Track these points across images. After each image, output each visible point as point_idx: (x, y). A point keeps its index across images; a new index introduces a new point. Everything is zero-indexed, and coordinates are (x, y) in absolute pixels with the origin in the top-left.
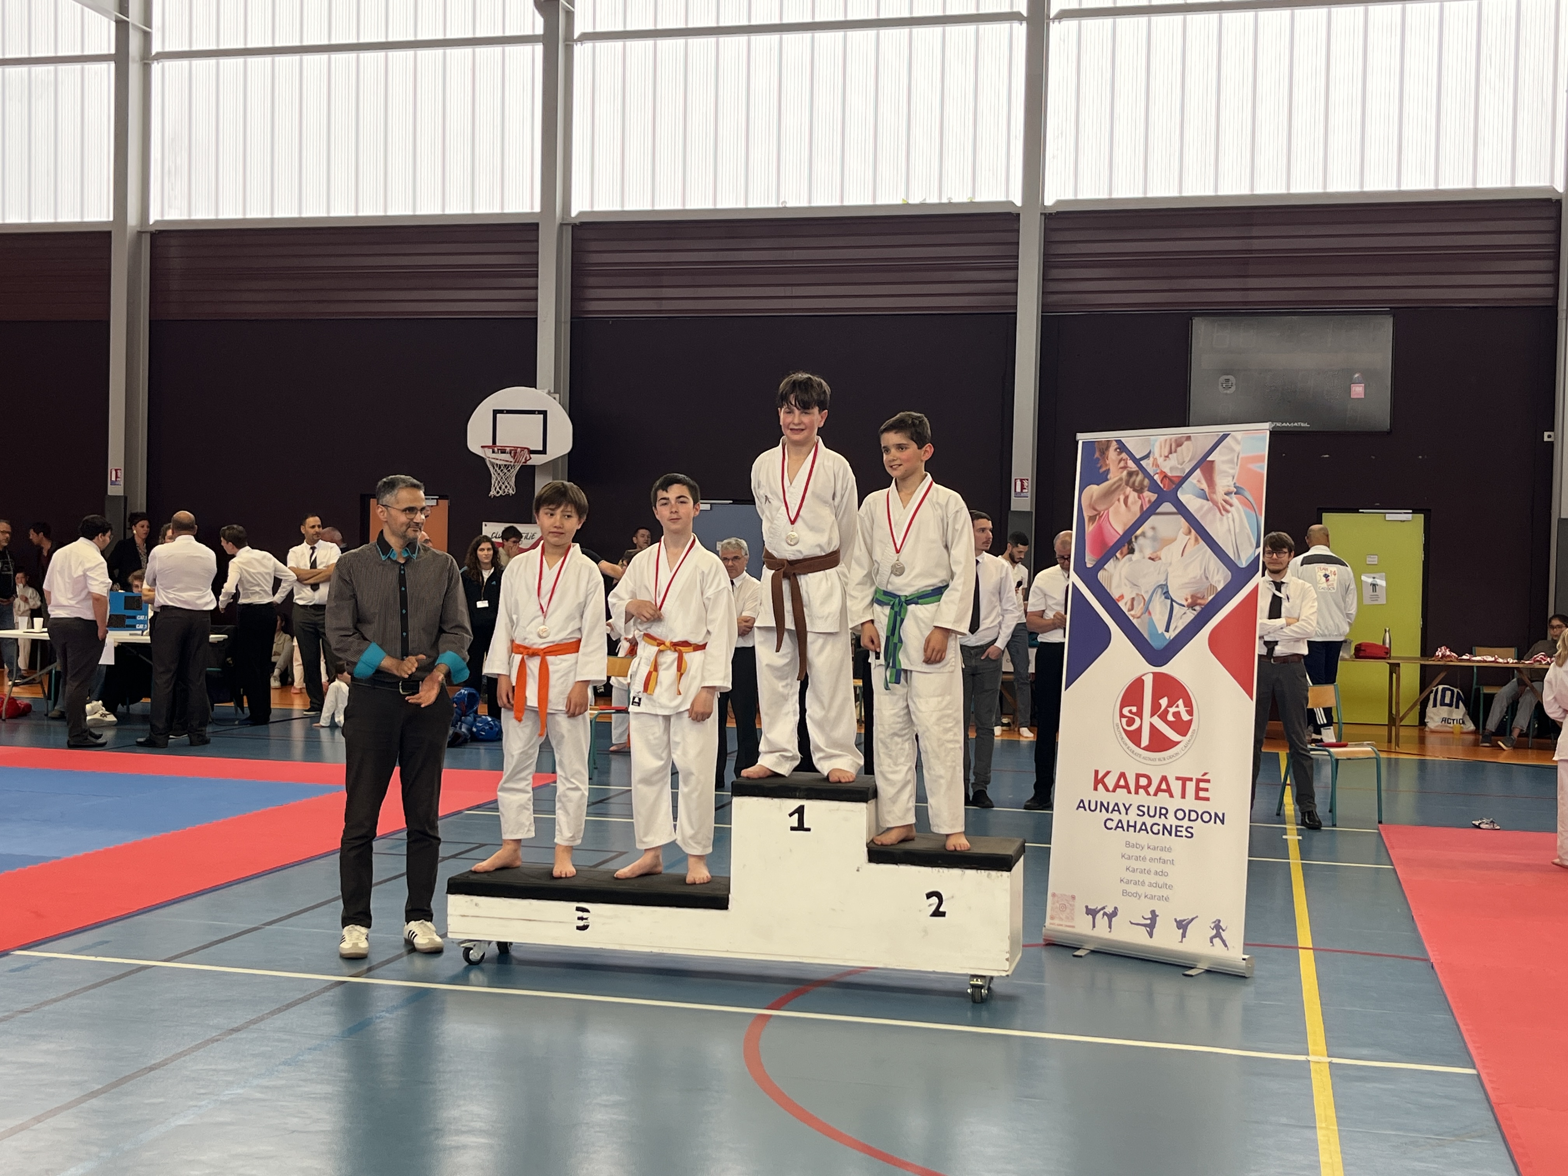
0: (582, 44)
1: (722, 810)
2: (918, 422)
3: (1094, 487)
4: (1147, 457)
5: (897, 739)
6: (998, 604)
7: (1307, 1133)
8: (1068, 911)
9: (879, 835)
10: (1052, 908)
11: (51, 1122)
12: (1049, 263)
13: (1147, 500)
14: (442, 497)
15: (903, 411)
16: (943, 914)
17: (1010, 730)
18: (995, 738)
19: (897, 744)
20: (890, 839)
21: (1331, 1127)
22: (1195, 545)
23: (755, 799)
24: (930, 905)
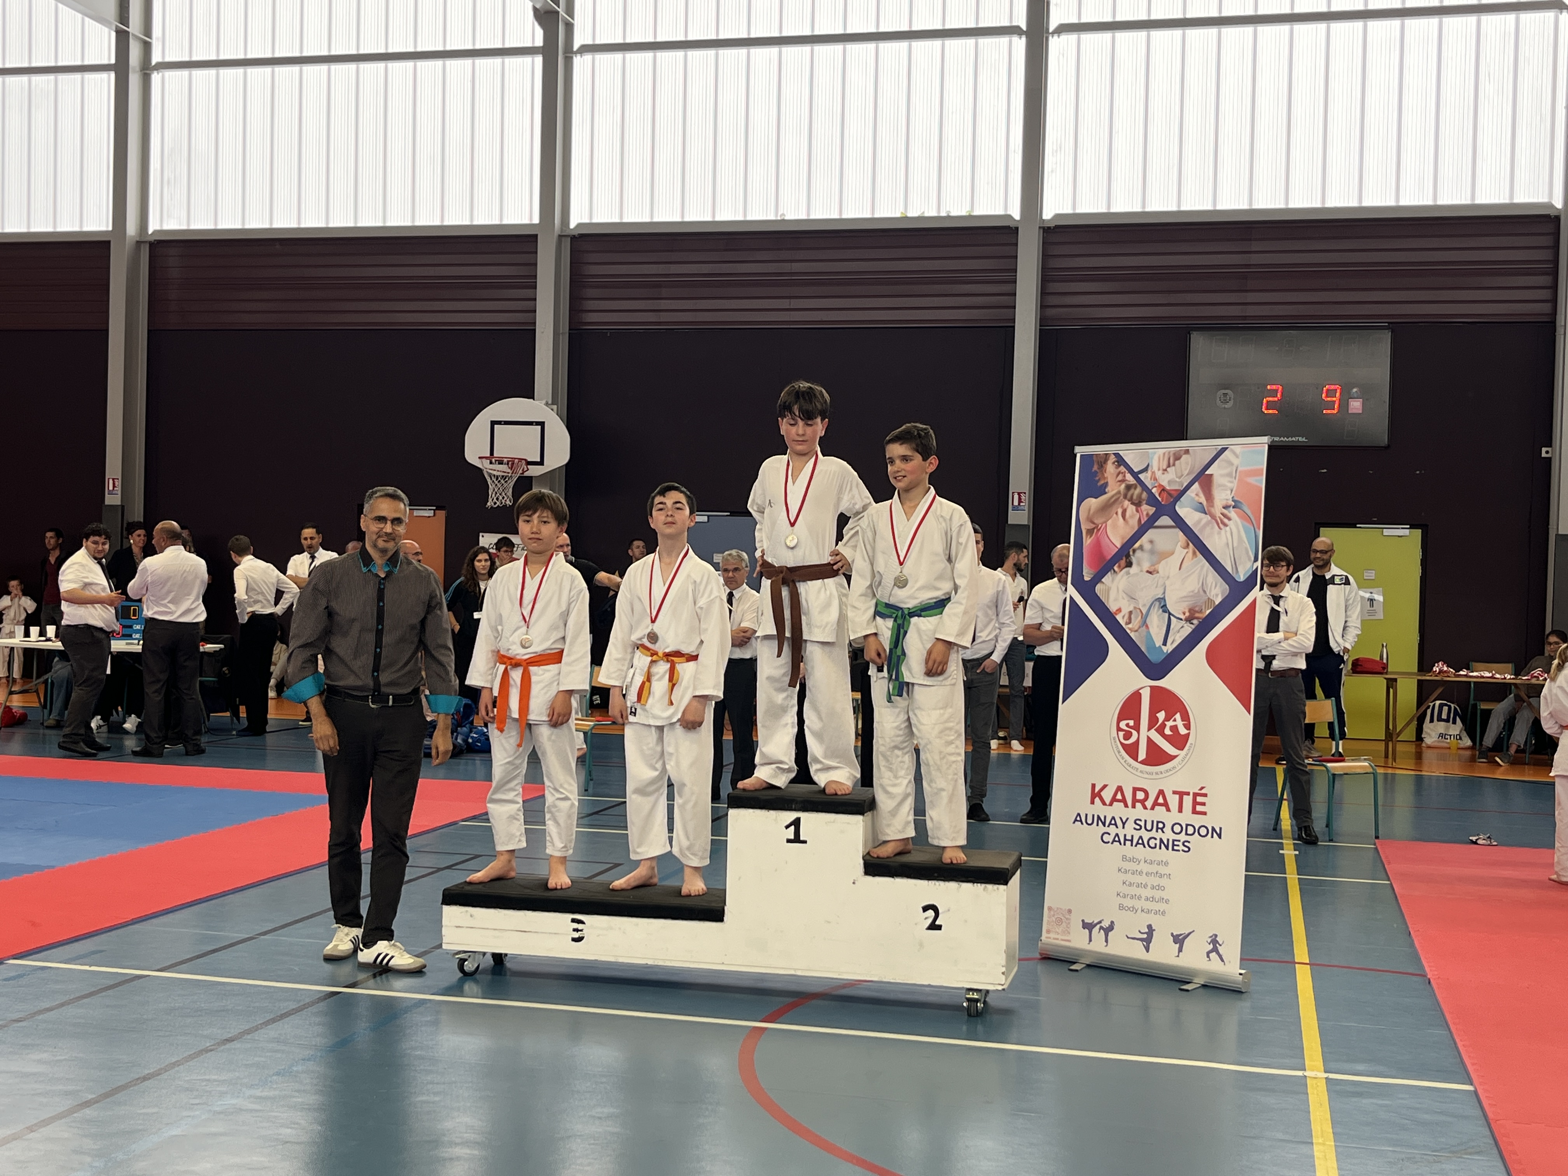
0: (581, 56)
1: (719, 823)
2: (923, 434)
3: (1093, 500)
4: (1145, 470)
5: (897, 752)
6: (994, 617)
7: (1304, 1149)
8: (1064, 924)
9: (875, 848)
10: (1048, 921)
11: (45, 1131)
12: (1047, 277)
13: (1145, 513)
14: (439, 508)
15: (909, 423)
16: (939, 928)
17: (1006, 744)
18: (992, 752)
19: (898, 756)
20: (886, 851)
21: (1327, 1143)
22: (1192, 559)
23: (751, 811)
24: (926, 918)
